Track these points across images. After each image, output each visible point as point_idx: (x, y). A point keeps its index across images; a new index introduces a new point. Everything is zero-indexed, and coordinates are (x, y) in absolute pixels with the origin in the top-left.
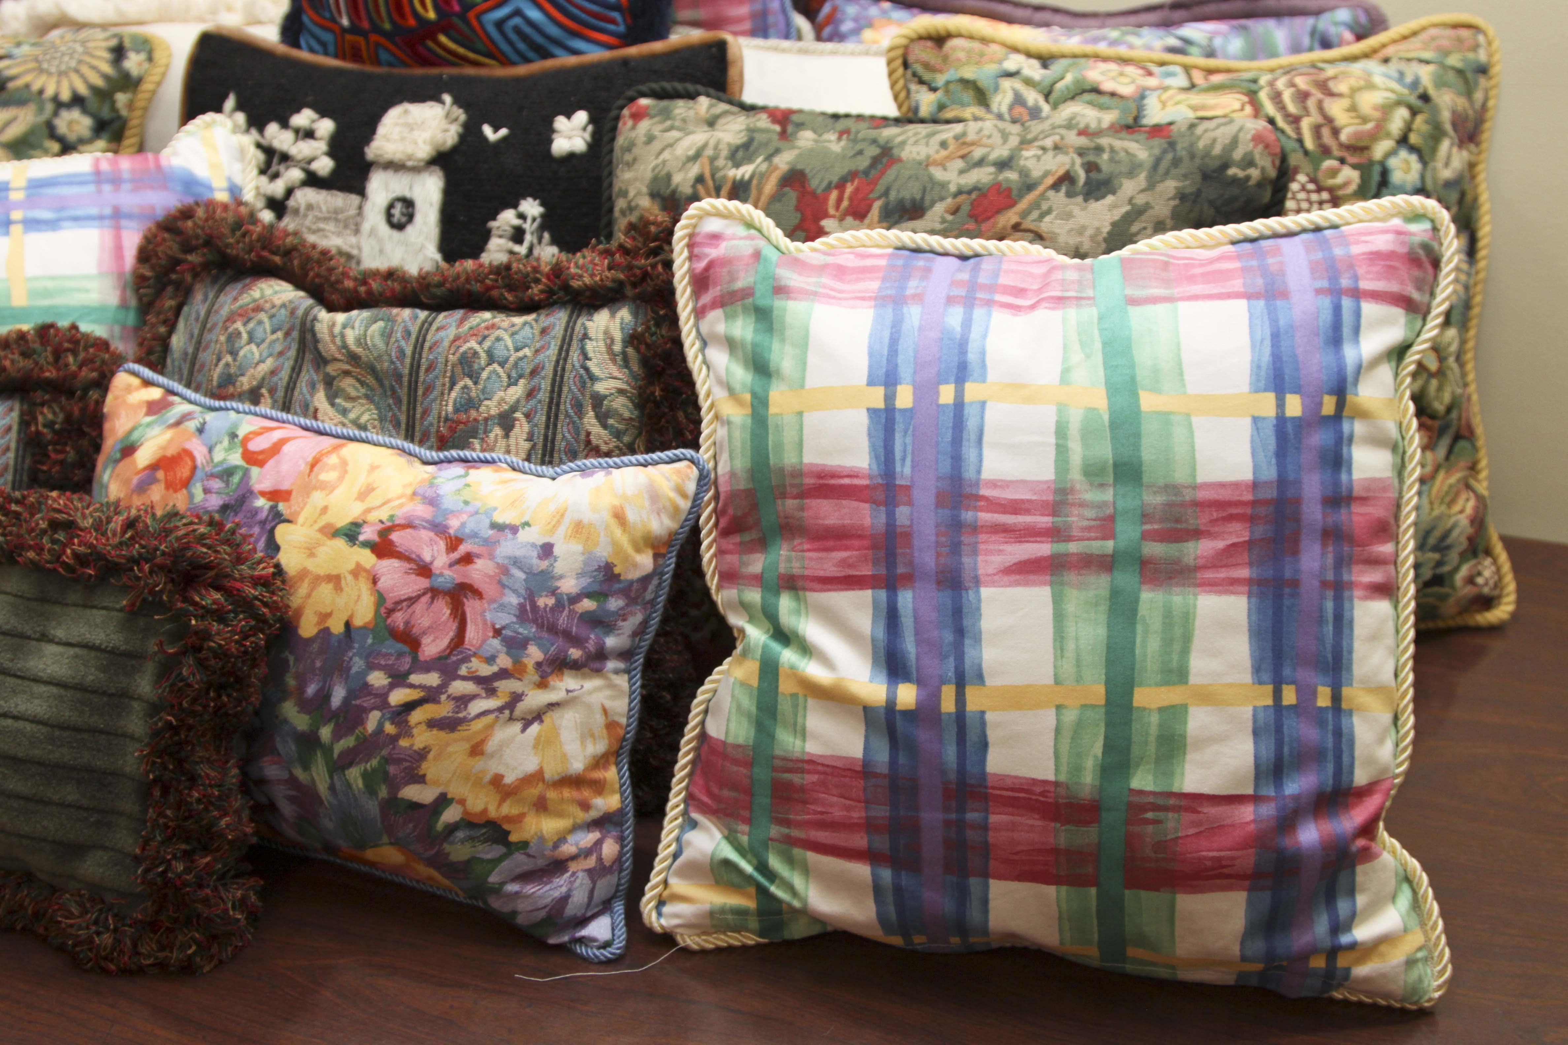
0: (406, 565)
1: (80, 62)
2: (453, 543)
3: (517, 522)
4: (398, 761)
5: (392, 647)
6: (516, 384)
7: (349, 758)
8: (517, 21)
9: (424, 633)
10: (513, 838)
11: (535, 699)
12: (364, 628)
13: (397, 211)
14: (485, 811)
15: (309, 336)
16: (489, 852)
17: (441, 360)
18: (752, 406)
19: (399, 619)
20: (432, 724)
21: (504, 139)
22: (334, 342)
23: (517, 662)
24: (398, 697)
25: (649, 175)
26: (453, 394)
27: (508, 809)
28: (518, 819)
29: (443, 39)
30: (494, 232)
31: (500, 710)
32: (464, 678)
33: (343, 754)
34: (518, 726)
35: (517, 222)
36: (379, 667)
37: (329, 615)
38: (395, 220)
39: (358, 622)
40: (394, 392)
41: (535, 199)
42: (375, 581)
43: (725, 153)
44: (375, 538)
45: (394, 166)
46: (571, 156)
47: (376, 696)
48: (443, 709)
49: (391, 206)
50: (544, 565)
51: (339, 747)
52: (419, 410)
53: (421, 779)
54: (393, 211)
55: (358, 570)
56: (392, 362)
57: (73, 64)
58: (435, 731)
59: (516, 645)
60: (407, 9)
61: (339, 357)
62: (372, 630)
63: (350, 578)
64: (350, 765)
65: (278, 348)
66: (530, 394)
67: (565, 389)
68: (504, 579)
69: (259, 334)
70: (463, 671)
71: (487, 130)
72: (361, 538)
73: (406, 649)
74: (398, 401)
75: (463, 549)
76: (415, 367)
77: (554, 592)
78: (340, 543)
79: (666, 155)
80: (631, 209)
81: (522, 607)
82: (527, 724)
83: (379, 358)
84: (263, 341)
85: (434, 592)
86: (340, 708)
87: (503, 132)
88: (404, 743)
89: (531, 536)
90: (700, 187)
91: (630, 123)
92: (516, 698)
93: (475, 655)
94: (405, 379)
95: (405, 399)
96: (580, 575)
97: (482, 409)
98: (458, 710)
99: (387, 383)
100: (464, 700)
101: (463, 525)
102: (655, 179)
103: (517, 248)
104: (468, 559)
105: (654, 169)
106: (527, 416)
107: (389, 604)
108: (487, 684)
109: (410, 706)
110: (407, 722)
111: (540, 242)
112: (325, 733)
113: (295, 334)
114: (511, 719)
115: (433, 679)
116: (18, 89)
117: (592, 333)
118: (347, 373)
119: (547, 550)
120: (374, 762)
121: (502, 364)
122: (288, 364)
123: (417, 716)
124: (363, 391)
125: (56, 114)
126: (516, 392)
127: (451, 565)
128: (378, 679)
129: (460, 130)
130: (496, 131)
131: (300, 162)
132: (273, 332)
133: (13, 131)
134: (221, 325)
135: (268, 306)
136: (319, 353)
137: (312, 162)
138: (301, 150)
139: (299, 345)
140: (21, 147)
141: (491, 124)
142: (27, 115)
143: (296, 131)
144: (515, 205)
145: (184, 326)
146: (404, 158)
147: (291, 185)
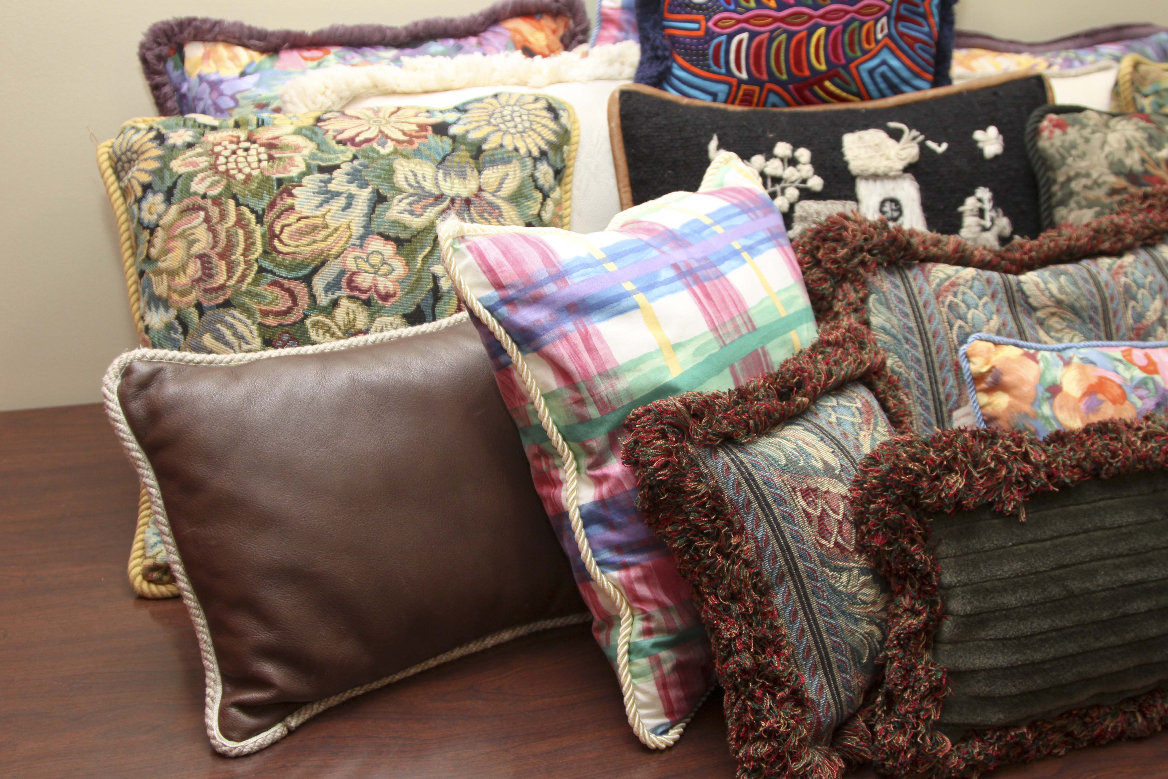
1: (531, 122)
6: (1156, 298)
8: (884, 68)
13: (888, 208)
15: (1017, 296)
17: (1115, 292)
22: (1043, 295)
25: (1104, 163)
26: (1130, 312)
29: (827, 84)
35: (979, 205)
38: (889, 215)
40: (1092, 319)
41: (985, 187)
46: (997, 157)
49: (882, 205)
52: (1113, 327)
54: (885, 207)
56: (1089, 300)
57: (527, 124)
60: (805, 64)
61: (1049, 303)
65: (993, 308)
66: (1166, 303)
69: (970, 300)
71: (931, 144)
74: (1097, 325)
76: (1103, 300)
79: (1107, 149)
80: (1097, 184)
83: (1077, 299)
84: (978, 305)
87: (944, 146)
90: (1147, 166)
91: (1058, 132)
94: (1100, 309)
95: (1101, 322)
97: (1147, 318)
99: (1085, 314)
102: (1111, 164)
105: (1106, 157)
111: (996, 215)
113: (1001, 295)
116: (494, 149)
118: (1053, 314)
121: (1144, 288)
122: (1009, 317)
124: (1065, 324)
125: (535, 167)
130: (939, 145)
131: (793, 182)
132: (980, 298)
133: (510, 187)
134: (933, 301)
135: (961, 281)
136: (1030, 305)
137: (804, 181)
138: (790, 173)
139: (1009, 302)
140: (520, 200)
141: (934, 140)
142: (515, 171)
143: (782, 160)
144: (972, 194)
145: (882, 309)
146: (887, 170)
147: (792, 200)
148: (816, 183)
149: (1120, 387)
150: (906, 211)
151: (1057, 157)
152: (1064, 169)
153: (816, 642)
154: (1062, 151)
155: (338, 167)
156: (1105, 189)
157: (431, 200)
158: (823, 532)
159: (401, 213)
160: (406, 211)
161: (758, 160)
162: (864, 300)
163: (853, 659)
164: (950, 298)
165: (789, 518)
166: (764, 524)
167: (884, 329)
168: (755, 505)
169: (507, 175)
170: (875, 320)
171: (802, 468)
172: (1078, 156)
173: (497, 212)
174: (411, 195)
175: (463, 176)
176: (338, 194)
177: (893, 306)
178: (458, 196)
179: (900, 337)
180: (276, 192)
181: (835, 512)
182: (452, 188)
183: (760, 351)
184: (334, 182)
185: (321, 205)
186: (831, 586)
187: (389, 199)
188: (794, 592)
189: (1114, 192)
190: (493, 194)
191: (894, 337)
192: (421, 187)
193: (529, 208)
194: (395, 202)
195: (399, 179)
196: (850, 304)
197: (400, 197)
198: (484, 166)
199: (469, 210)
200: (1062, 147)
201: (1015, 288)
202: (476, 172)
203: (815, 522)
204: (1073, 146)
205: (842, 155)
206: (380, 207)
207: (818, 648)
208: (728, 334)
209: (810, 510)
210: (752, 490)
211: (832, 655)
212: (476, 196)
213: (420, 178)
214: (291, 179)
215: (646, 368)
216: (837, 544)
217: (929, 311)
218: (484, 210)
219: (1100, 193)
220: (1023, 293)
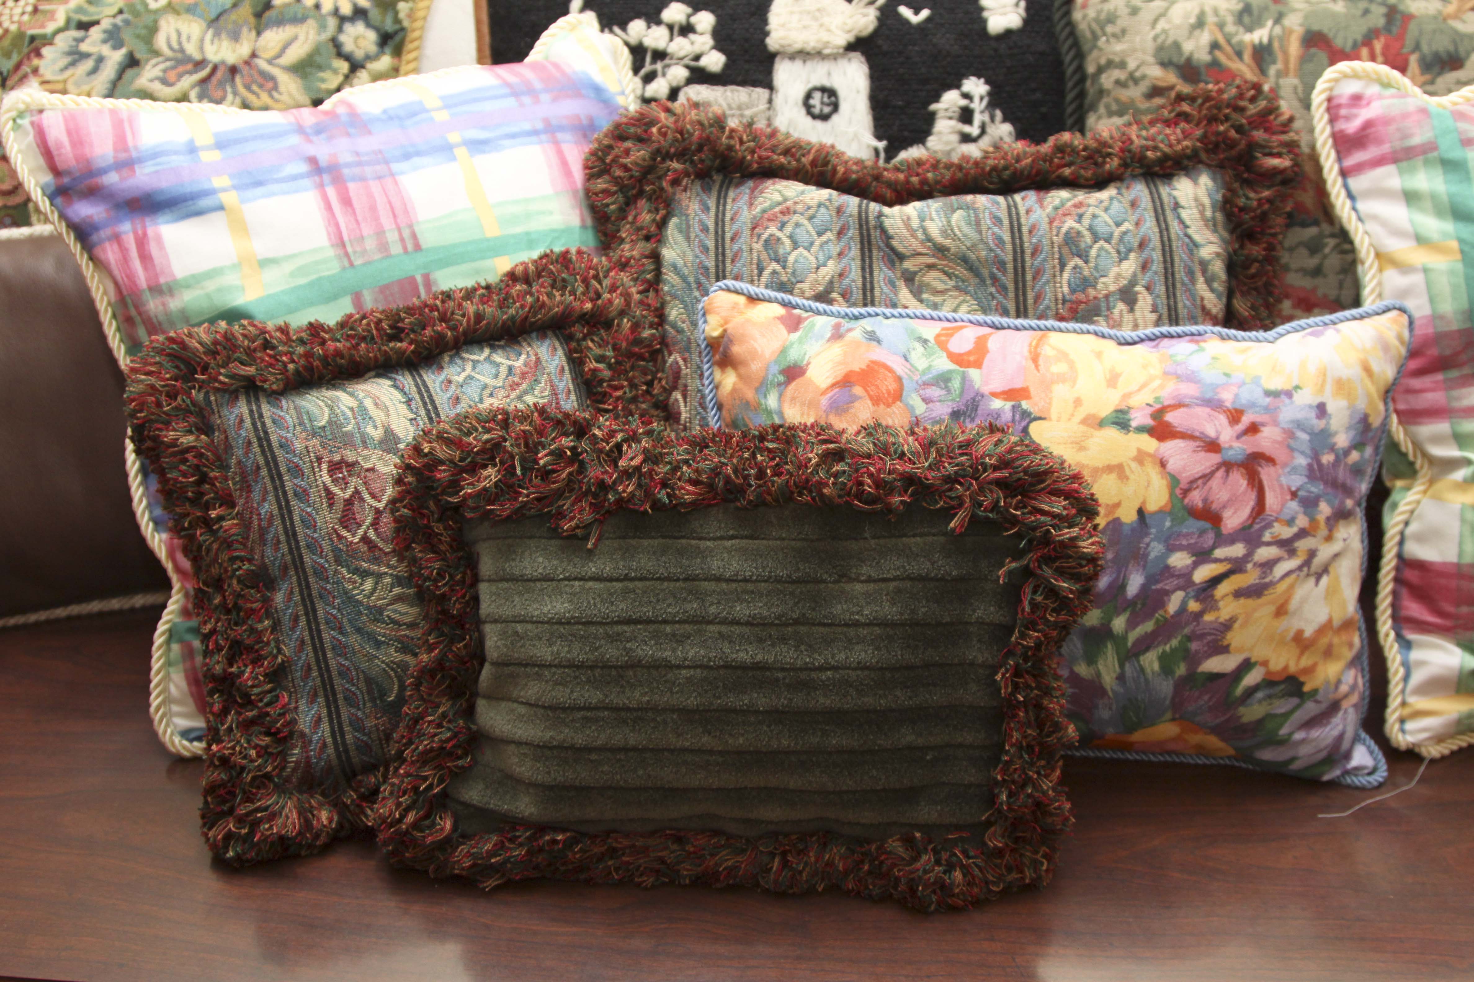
0: (1192, 444)
2: (1235, 416)
3: (1288, 387)
4: (1201, 637)
5: (1193, 525)
6: (1126, 258)
7: (1145, 644)
9: (1224, 507)
10: (1306, 688)
11: (1325, 552)
12: (1161, 511)
13: (816, 100)
14: (1286, 668)
15: (875, 234)
16: (1282, 706)
17: (1045, 242)
18: (1462, 252)
19: (1196, 498)
20: (1238, 594)
21: (928, 20)
22: (913, 236)
23: (1313, 521)
24: (1203, 573)
25: (1150, 46)
26: (1066, 275)
27: (1306, 662)
28: (1310, 670)
30: (940, 114)
31: (1300, 568)
32: (1268, 544)
33: (1138, 642)
34: (1312, 581)
35: (964, 102)
36: (1181, 548)
37: (1118, 505)
38: (816, 111)
39: (1152, 507)
40: (995, 279)
41: (979, 77)
42: (1163, 464)
43: (1230, 19)
44: (1149, 422)
45: (803, 55)
46: (1008, 33)
47: (1179, 576)
48: (1250, 578)
49: (808, 96)
50: (1321, 424)
51: (1133, 636)
52: (1030, 295)
53: (1225, 650)
54: (812, 102)
55: (1141, 457)
56: (991, 250)
58: (1242, 601)
59: (1309, 504)
61: (924, 251)
62: (1170, 513)
63: (1134, 465)
64: (1147, 649)
65: (834, 249)
66: (1145, 266)
67: (1176, 259)
68: (1292, 442)
69: (802, 236)
70: (1267, 537)
71: (905, 11)
72: (1134, 424)
73: (1207, 525)
74: (1003, 289)
75: (1246, 420)
76: (1019, 253)
77: (1332, 449)
78: (1112, 433)
79: (1162, 25)
80: (1134, 79)
81: (1310, 466)
82: (1318, 577)
83: (972, 248)
84: (812, 244)
85: (1228, 466)
86: (1137, 596)
87: (925, 13)
88: (1208, 618)
89: (1306, 398)
90: (1218, 54)
92: (1312, 554)
93: (1277, 520)
94: (1010, 266)
95: (1011, 286)
96: (1349, 428)
97: (1099, 286)
98: (1264, 575)
99: (985, 272)
100: (1268, 565)
101: (1236, 396)
102: (1160, 49)
103: (967, 129)
104: (1253, 429)
105: (1155, 39)
106: (1148, 288)
107: (1184, 485)
108: (1287, 545)
109: (1215, 581)
110: (1212, 596)
111: (992, 119)
112: (1119, 624)
113: (852, 233)
114: (1308, 575)
115: (1238, 550)
117: (1182, 202)
118: (931, 267)
119: (1321, 409)
120: (1174, 642)
121: (1108, 240)
122: (855, 266)
123: (1223, 589)
124: (952, 283)
125: (340, 29)
126: (1129, 266)
127: (1238, 437)
128: (1179, 560)
129: (878, 13)
130: (917, 12)
131: (681, 59)
132: (820, 234)
133: (296, 53)
134: (746, 233)
135: (800, 207)
136: (893, 249)
137: (697, 58)
138: (681, 46)
139: (862, 243)
140: (308, 70)
141: (909, 6)
142: (307, 33)
143: (670, 27)
144: (957, 85)
145: (680, 238)
146: (819, 46)
147: (675, 84)
148: (714, 61)
149: (899, 379)
150: (844, 106)
151: (1088, 34)
152: (1095, 54)
153: (318, 661)
154: (1094, 26)
155: (97, 23)
156: (1143, 87)
157: (190, 67)
158: (348, 519)
159: (152, 80)
160: (158, 78)
161: (637, 28)
162: (662, 224)
163: (370, 692)
164: (772, 230)
165: (302, 495)
166: (271, 497)
167: (675, 267)
168: (264, 472)
169: (295, 38)
170: (669, 254)
171: (347, 434)
172: (1114, 35)
173: (270, 85)
174: (168, 59)
175: (235, 37)
176: (86, 56)
177: (692, 236)
178: (223, 63)
179: (691, 279)
180: (25, 50)
181: (373, 496)
182: (217, 52)
183: (419, 279)
184: (88, 41)
185: (66, 68)
186: (346, 592)
187: (142, 63)
188: (296, 590)
189: (1156, 91)
190: (270, 62)
191: (684, 279)
192: (182, 50)
193: (323, 80)
194: (148, 67)
195: (161, 41)
196: (639, 229)
197: (154, 61)
198: (267, 26)
199: (233, 80)
200: (1096, 20)
201: (872, 223)
202: (254, 33)
203: (339, 506)
204: (1111, 19)
205: (765, 22)
206: (130, 73)
207: (320, 669)
208: (364, 252)
209: (335, 489)
210: (263, 452)
211: (337, 681)
212: (247, 63)
213: (184, 38)
214: (44, 37)
215: (211, 286)
216: (365, 539)
217: (736, 247)
218: (254, 81)
219: (1135, 93)
220: (883, 231)
